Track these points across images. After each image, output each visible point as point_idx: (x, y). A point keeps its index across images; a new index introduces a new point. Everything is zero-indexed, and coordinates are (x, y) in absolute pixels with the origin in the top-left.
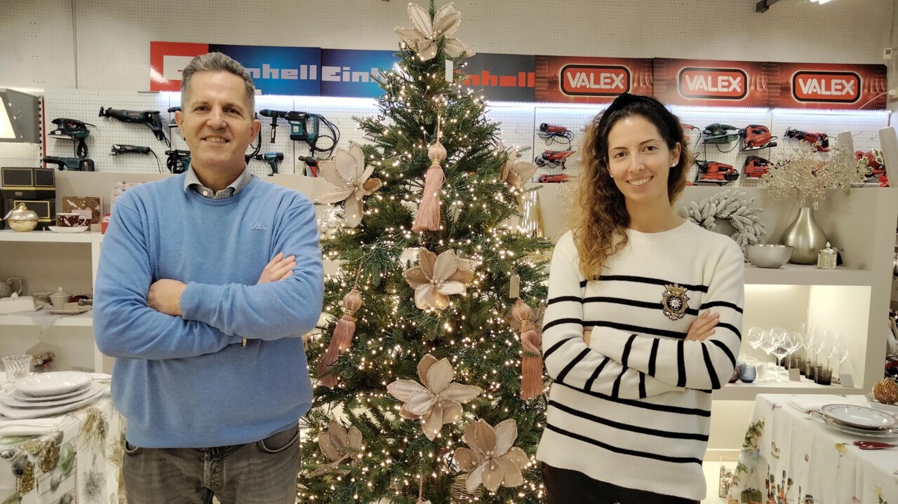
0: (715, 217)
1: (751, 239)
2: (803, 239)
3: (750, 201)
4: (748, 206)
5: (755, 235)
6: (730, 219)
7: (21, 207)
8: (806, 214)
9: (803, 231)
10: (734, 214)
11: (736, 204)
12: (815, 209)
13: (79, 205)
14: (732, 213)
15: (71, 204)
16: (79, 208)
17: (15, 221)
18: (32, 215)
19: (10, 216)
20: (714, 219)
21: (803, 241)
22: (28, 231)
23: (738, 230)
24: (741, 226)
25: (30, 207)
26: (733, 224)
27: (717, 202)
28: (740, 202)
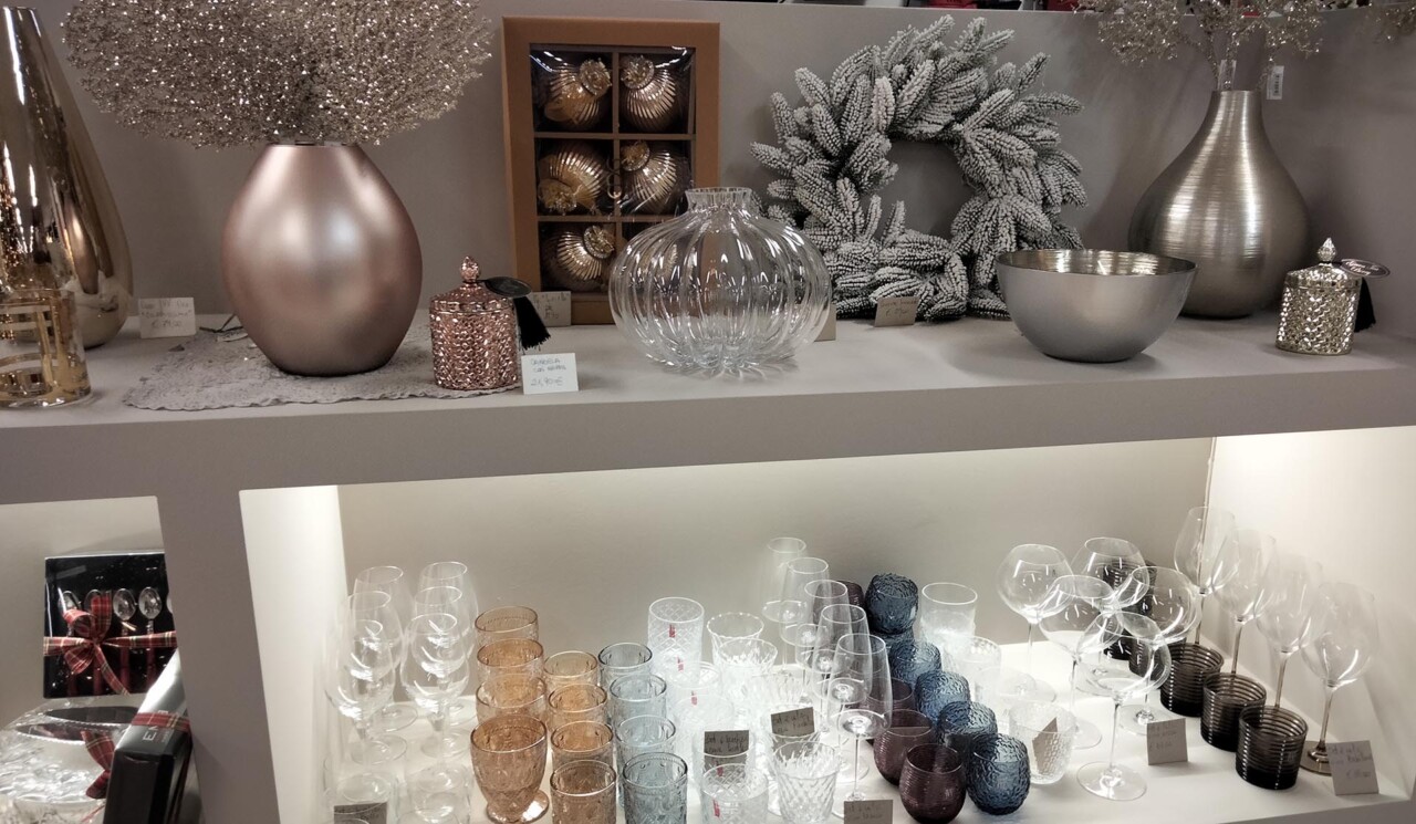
0: (895, 132)
1: (1030, 220)
2: (1220, 223)
3: (1028, 66)
4: (1020, 87)
5: (1046, 204)
6: (956, 140)
8: (1234, 116)
9: (1220, 185)
10: (970, 120)
11: (976, 77)
12: (1271, 95)
14: (961, 116)
20: (888, 144)
21: (1220, 229)
23: (981, 185)
24: (992, 170)
26: (963, 163)
27: (900, 69)
28: (989, 71)
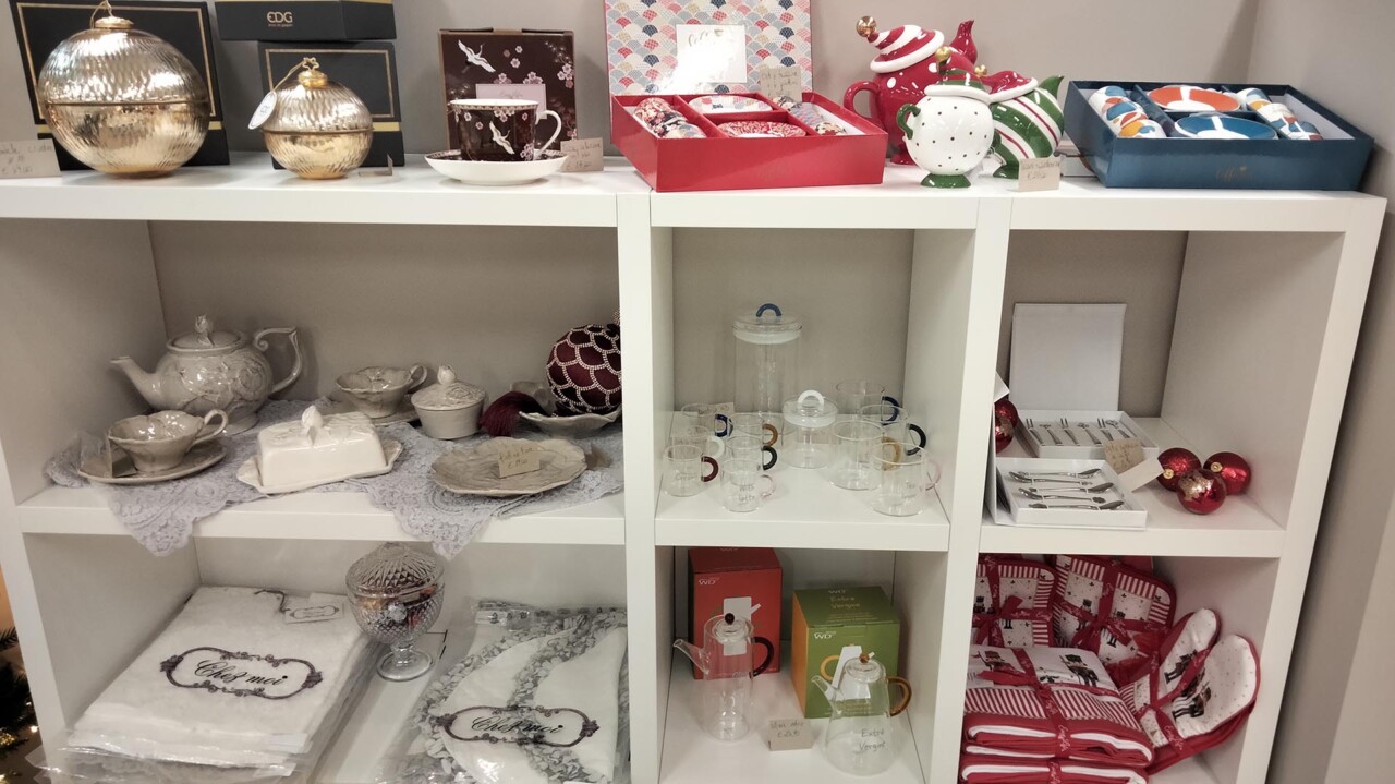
7: (306, 75)
13: (502, 65)
15: (474, 58)
16: (502, 75)
17: (294, 136)
18: (348, 109)
19: (275, 115)
22: (340, 174)
25: (338, 78)
